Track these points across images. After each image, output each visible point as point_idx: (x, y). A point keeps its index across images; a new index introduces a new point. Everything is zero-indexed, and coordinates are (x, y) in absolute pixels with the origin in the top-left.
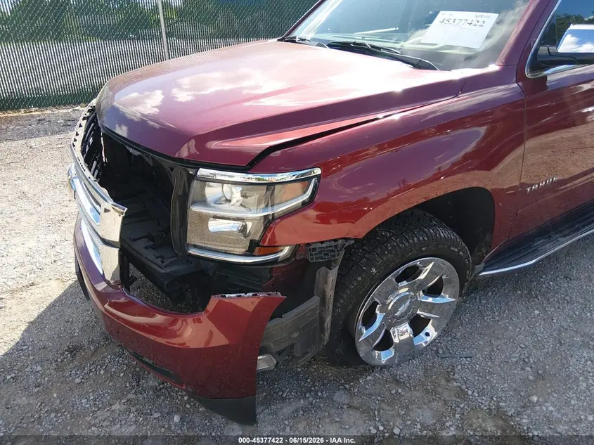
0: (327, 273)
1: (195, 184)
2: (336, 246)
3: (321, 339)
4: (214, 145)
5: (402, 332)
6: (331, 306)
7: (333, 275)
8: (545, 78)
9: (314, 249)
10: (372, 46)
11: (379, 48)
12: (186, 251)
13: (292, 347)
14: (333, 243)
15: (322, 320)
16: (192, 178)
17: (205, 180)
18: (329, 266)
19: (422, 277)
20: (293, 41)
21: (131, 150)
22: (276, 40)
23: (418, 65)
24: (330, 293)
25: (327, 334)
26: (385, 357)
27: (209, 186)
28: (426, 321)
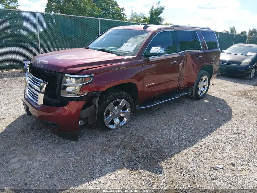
0: (96, 100)
1: (64, 78)
2: (98, 93)
3: (95, 118)
4: (69, 69)
5: (117, 121)
6: (97, 109)
7: (97, 100)
8: (149, 59)
9: (93, 93)
10: (109, 51)
11: (110, 51)
12: (60, 96)
13: (87, 118)
14: (97, 92)
15: (95, 112)
16: (63, 77)
17: (67, 77)
18: (96, 97)
19: (120, 105)
20: (88, 48)
21: (46, 72)
22: (83, 48)
23: (118, 55)
24: (97, 105)
25: (97, 116)
26: (113, 127)
27: (68, 78)
28: (123, 118)
